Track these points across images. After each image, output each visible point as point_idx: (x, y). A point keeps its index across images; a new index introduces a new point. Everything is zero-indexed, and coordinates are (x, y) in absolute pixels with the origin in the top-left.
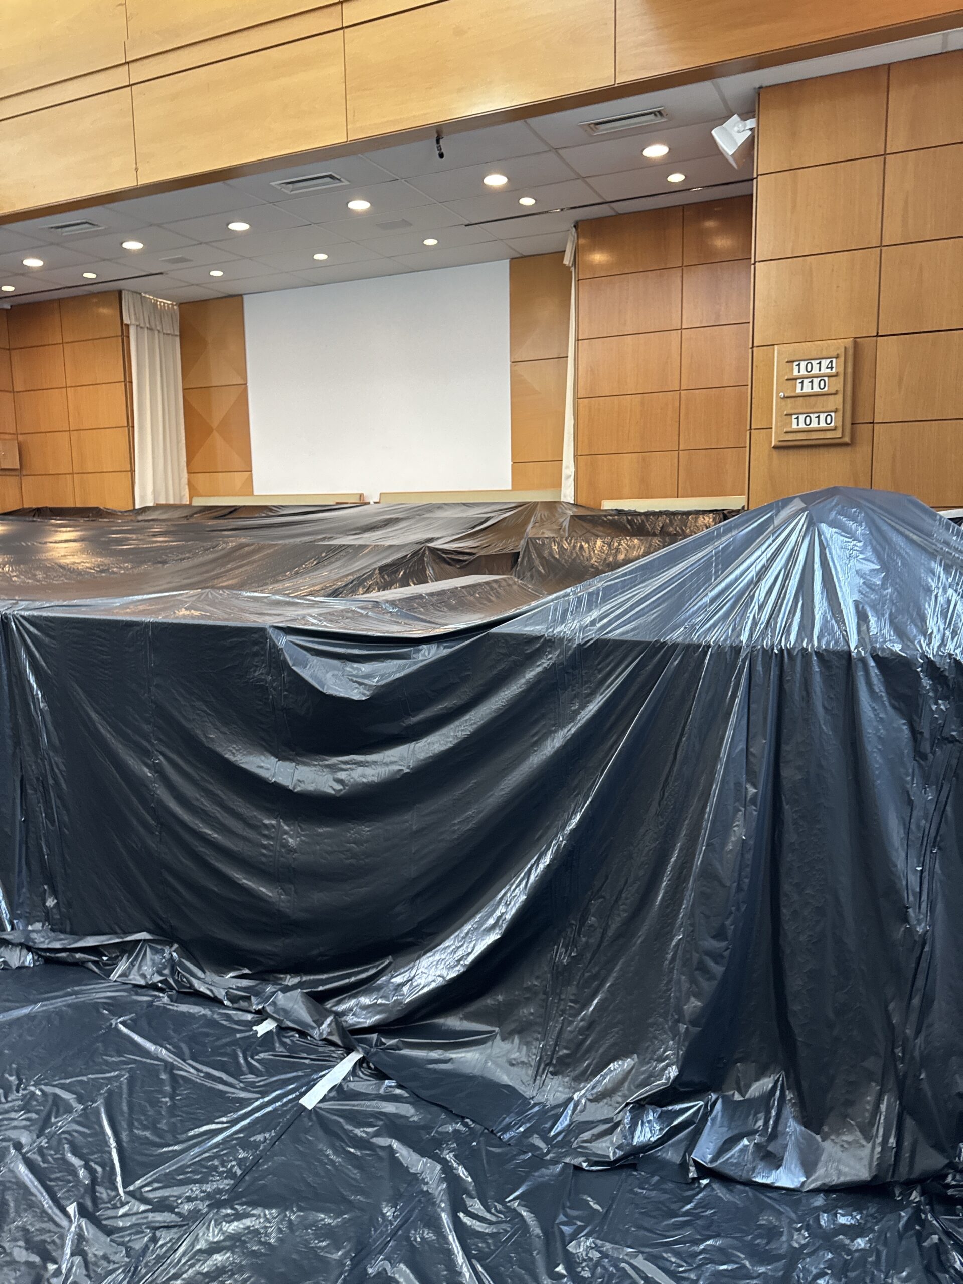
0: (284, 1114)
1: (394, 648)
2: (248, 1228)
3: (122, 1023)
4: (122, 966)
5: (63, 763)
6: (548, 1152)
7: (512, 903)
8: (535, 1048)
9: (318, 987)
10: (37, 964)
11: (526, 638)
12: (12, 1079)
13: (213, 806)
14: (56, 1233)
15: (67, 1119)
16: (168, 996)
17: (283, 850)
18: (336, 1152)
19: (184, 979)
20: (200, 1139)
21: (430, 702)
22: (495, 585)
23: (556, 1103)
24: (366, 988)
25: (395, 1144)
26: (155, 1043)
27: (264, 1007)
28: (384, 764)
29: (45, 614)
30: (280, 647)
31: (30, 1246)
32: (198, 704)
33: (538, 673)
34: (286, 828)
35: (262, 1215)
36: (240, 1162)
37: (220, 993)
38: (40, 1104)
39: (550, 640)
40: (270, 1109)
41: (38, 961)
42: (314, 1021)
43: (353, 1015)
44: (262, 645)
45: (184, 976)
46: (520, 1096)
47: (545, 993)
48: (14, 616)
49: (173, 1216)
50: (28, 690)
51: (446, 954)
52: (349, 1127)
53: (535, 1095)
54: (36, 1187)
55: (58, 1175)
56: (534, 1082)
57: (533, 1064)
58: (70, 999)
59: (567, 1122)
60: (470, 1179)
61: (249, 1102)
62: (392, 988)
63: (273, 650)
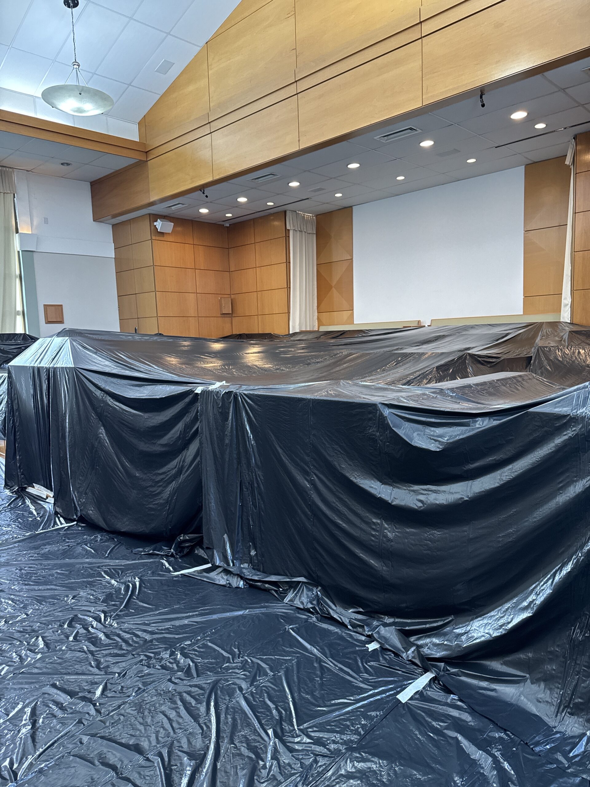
0: (388, 702)
1: (458, 419)
2: (370, 768)
3: (292, 629)
4: (290, 595)
5: (262, 475)
6: (569, 767)
7: (541, 594)
8: (557, 693)
9: (405, 627)
10: (246, 587)
11: (555, 416)
12: (236, 650)
13: (343, 507)
14: (262, 744)
15: (265, 679)
16: (316, 617)
17: (384, 539)
18: (421, 733)
19: (325, 609)
20: (338, 707)
21: (484, 455)
22: (520, 379)
23: (573, 734)
24: (436, 633)
25: (460, 738)
26: (310, 644)
27: (372, 634)
28: (451, 493)
29: (256, 393)
30: (386, 415)
31: (250, 748)
32: (336, 447)
33: (565, 440)
34: (386, 526)
35: (378, 762)
36: (363, 726)
37: (346, 622)
38: (250, 667)
39: (574, 418)
40: (379, 697)
41: (246, 585)
42: (403, 648)
43: (428, 648)
44: (374, 414)
45: (324, 606)
46: (546, 724)
47: (564, 657)
48: (240, 393)
49: (325, 750)
50: (246, 434)
51: (492, 620)
52: (430, 720)
53: (556, 725)
54: (250, 714)
55: (262, 710)
56: (556, 716)
57: (555, 704)
58: (263, 610)
59: (583, 749)
60: (512, 772)
61: (367, 691)
62: (454, 636)
63: (381, 417)
